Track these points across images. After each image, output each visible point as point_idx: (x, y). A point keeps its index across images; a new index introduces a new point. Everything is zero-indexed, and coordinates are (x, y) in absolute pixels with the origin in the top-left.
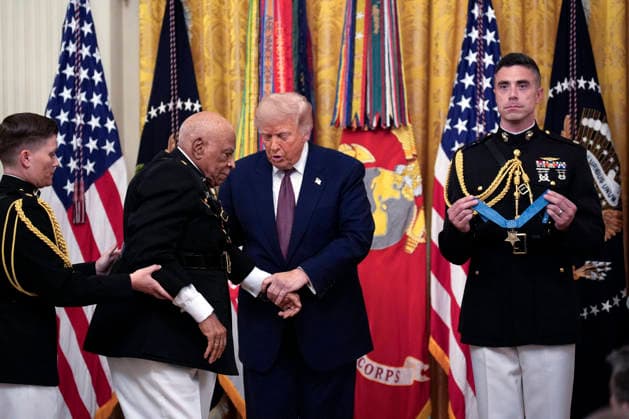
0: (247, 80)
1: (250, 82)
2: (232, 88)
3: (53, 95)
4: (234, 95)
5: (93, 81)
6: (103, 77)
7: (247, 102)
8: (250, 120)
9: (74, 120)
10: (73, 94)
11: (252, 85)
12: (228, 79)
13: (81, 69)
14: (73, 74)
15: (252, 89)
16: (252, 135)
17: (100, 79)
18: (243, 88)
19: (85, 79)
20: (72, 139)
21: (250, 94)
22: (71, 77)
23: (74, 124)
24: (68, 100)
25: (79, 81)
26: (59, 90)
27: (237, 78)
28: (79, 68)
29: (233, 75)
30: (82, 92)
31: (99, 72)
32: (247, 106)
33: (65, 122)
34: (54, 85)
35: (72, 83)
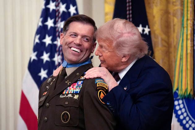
0: (185, 9)
1: (187, 11)
2: (174, 15)
3: (40, 24)
4: (176, 21)
5: (69, 13)
6: (76, 9)
7: (185, 25)
8: (187, 39)
9: (55, 43)
10: (55, 23)
11: (189, 12)
12: (172, 9)
13: (61, 4)
14: (54, 8)
15: (189, 16)
16: (189, 51)
17: (75, 12)
18: (182, 15)
19: (64, 12)
20: (54, 57)
21: (187, 20)
22: (53, 10)
23: (56, 45)
24: (51, 27)
25: (59, 13)
26: (45, 20)
27: (178, 7)
28: (59, 4)
29: (175, 6)
30: (61, 21)
31: (74, 6)
32: (185, 29)
33: (49, 44)
34: (41, 17)
35: (54, 15)
